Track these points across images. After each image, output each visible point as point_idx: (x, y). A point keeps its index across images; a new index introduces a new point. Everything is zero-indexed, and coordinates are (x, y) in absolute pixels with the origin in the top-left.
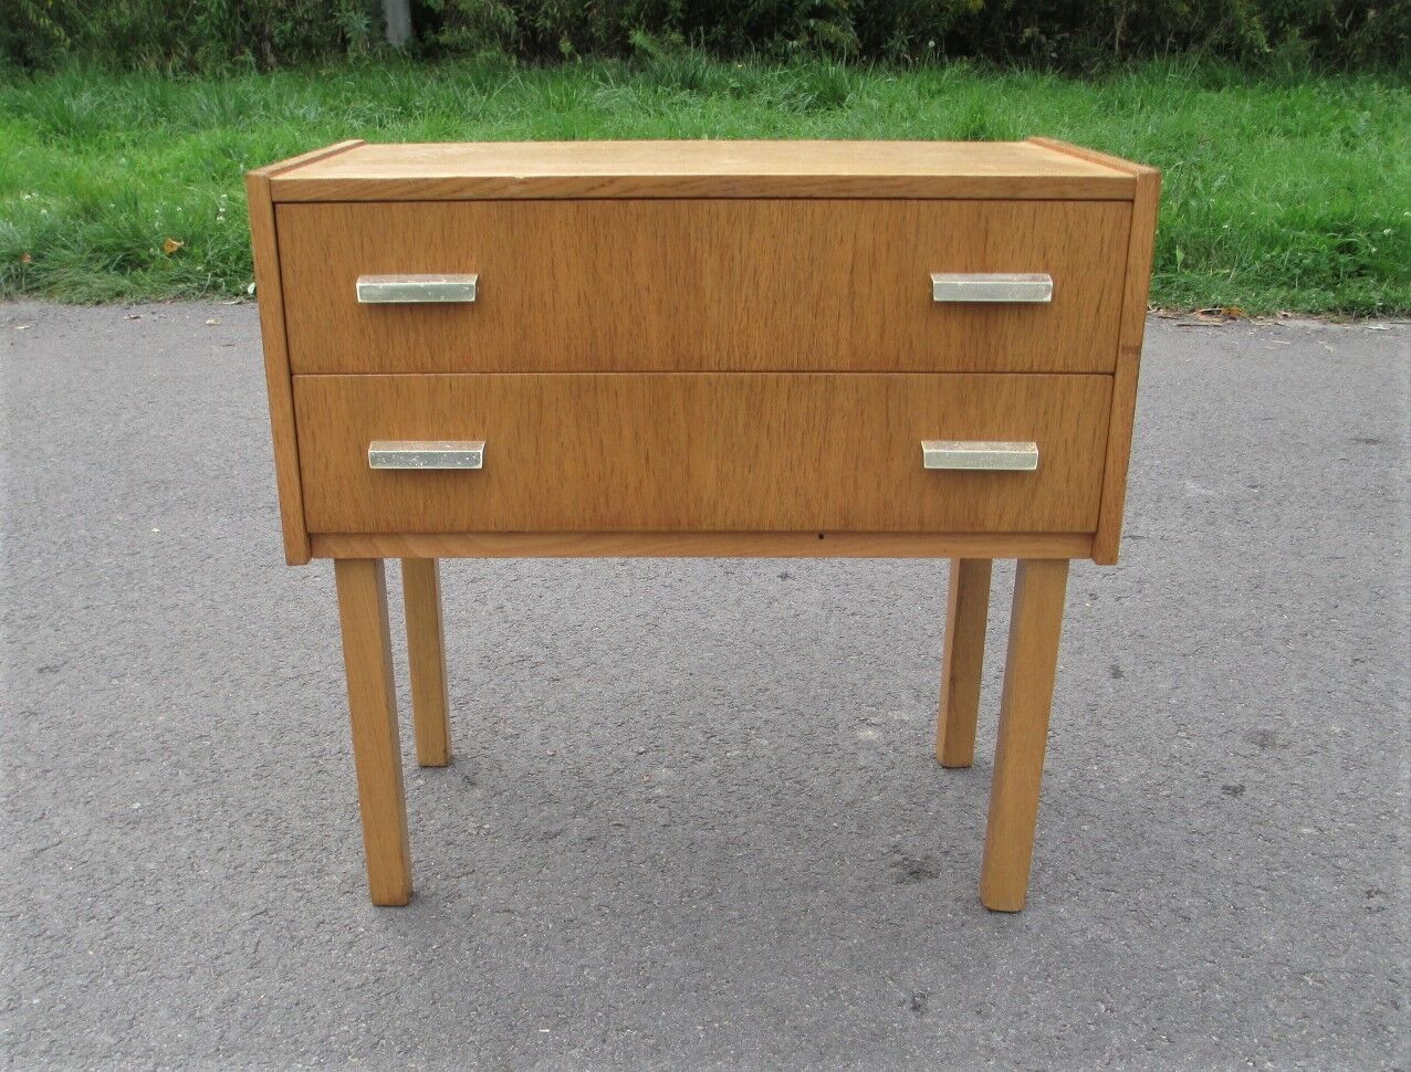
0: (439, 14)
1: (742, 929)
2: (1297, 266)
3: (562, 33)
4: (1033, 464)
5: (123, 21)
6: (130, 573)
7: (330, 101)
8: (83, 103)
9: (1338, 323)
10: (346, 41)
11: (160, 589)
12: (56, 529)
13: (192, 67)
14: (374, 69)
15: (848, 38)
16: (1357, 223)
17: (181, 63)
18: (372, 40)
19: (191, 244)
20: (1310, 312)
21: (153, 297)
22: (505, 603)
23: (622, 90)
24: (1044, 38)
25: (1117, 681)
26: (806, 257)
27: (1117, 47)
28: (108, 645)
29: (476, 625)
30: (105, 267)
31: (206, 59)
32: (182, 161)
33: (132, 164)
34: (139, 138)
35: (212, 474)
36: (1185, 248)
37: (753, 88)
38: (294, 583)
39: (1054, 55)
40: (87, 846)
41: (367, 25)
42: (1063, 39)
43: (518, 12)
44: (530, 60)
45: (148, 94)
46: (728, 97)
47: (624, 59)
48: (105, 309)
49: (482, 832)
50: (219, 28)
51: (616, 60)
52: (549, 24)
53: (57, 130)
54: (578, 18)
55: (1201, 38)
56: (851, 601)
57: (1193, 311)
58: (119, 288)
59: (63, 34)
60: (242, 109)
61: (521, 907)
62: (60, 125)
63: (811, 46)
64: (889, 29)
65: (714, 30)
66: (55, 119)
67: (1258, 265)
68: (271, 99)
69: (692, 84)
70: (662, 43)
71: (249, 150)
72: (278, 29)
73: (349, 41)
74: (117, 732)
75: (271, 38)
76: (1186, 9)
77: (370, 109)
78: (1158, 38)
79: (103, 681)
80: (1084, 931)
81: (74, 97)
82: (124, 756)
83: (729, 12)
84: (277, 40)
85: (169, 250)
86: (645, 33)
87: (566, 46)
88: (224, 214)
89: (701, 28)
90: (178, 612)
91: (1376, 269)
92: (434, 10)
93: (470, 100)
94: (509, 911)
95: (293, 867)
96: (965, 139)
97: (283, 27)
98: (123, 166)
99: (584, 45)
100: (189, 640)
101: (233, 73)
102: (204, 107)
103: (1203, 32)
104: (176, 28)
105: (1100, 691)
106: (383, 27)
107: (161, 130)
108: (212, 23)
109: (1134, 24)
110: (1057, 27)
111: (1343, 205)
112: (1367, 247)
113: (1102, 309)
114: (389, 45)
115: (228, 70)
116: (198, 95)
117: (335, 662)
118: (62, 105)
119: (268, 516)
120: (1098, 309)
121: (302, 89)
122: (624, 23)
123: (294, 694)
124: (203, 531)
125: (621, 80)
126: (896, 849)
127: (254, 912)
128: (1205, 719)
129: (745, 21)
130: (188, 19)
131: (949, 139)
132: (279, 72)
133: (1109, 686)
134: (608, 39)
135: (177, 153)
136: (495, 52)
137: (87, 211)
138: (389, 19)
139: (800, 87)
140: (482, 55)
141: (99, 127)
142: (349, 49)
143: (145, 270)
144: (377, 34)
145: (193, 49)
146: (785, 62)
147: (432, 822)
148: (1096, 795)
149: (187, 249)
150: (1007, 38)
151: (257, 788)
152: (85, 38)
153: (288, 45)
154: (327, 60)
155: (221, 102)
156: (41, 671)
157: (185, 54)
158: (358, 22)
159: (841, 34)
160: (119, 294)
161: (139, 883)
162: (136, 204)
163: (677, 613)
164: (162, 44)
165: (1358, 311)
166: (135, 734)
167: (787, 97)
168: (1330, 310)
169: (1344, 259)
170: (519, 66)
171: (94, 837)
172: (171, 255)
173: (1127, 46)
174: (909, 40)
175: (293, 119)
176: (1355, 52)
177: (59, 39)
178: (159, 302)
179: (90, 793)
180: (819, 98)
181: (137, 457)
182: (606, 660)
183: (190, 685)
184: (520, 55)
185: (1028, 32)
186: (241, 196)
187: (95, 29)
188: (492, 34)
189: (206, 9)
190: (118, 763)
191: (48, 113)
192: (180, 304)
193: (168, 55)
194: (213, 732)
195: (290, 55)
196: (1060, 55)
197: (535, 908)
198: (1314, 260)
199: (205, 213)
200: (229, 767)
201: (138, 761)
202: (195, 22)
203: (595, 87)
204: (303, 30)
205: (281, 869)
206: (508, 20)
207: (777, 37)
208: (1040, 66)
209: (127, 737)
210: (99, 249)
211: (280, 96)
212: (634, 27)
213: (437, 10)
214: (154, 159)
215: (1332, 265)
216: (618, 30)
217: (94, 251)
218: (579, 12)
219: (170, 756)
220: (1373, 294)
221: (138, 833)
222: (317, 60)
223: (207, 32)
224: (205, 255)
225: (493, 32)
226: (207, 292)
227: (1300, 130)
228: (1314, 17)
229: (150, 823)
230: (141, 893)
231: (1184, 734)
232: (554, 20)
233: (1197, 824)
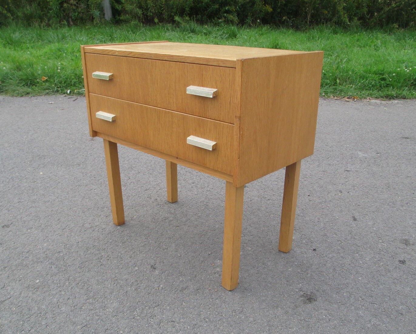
0: (120, 11)
1: (256, 326)
2: (370, 84)
3: (155, 17)
5: (28, 12)
6: (33, 189)
7: (89, 35)
8: (17, 35)
9: (384, 101)
10: (93, 18)
11: (43, 195)
12: (8, 173)
13: (49, 25)
14: (101, 26)
15: (236, 19)
16: (385, 72)
17: (45, 24)
18: (101, 18)
19: (50, 78)
20: (376, 98)
21: (38, 94)
22: (158, 198)
23: (173, 33)
24: (288, 20)
25: (355, 222)
27: (308, 22)
28: (26, 216)
29: (149, 206)
30: (23, 85)
31: (53, 23)
32: (46, 53)
33: (31, 53)
34: (33, 46)
35: (59, 153)
36: (339, 79)
37: (210, 33)
38: (88, 192)
39: (291, 24)
40: (21, 299)
41: (99, 14)
42: (293, 20)
43: (142, 11)
44: (146, 24)
45: (36, 33)
46: (203, 35)
47: (173, 24)
48: (24, 98)
49: (160, 288)
50: (56, 14)
51: (170, 25)
52: (151, 14)
53: (9, 44)
54: (160, 13)
55: (331, 20)
56: (267, 195)
57: (344, 97)
58: (28, 92)
59: (10, 16)
60: (64, 37)
61: (177, 319)
62: (10, 42)
63: (225, 21)
64: (246, 16)
65: (198, 16)
66: (8, 40)
67: (360, 84)
68: (72, 34)
69: (193, 31)
70: (184, 20)
71: (66, 49)
72: (73, 15)
73: (94, 18)
74: (30, 251)
75: (71, 17)
76: (327, 12)
77: (101, 38)
78: (319, 20)
79: (25, 230)
80: (370, 321)
81: (14, 34)
82: (33, 260)
83: (202, 11)
84: (73, 18)
85: (43, 80)
86: (179, 17)
87: (156, 20)
88: (60, 69)
89: (194, 16)
90: (49, 203)
91: (391, 85)
92: (118, 10)
93: (130, 35)
94: (173, 321)
95: (95, 306)
96: (273, 48)
97: (75, 14)
98: (29, 54)
99: (161, 20)
100: (54, 214)
101: (61, 27)
102: (52, 37)
103: (331, 18)
104: (43, 14)
105: (351, 226)
106: (104, 15)
107: (40, 43)
108: (54, 13)
109: (313, 16)
110: (292, 17)
111: (381, 67)
112: (389, 79)
114: (106, 20)
115: (59, 26)
116: (51, 34)
117: (103, 221)
118: (10, 36)
119: (78, 168)
121: (81, 32)
122: (173, 14)
123: (90, 234)
124: (57, 173)
125: (173, 30)
126: (301, 290)
127: (82, 326)
128: (386, 235)
129: (207, 14)
130: (47, 12)
131: (268, 48)
132: (74, 27)
133: (354, 224)
134: (168, 19)
135: (45, 50)
136: (136, 22)
137: (18, 68)
138: (106, 12)
139: (224, 33)
140: (132, 23)
141: (21, 42)
142: (94, 21)
143: (36, 86)
144: (102, 16)
145: (49, 20)
146: (218, 25)
147: (142, 285)
148: (360, 266)
149: (49, 80)
150: (278, 19)
151: (80, 272)
152: (17, 17)
153: (76, 19)
154: (88, 24)
155: (57, 35)
156: (3, 227)
157: (46, 22)
158: (97, 13)
159: (233, 18)
160: (28, 93)
161: (39, 315)
162: (33, 66)
163: (213, 200)
164: (40, 19)
165: (390, 97)
166: (36, 251)
167: (220, 35)
168: (381, 97)
169: (383, 82)
170: (143, 26)
171: (23, 295)
172: (44, 82)
173: (311, 22)
174: (252, 20)
175: (79, 41)
176: (371, 24)
177: (9, 17)
178: (40, 96)
179: (21, 276)
180: (229, 35)
181: (35, 147)
182: (193, 219)
183: (55, 231)
184: (143, 23)
185: (284, 18)
186: (64, 63)
187: (20, 14)
188: (135, 17)
189: (52, 9)
190: (30, 264)
191: (6, 38)
192: (47, 96)
193: (41, 22)
194: (63, 250)
195: (77, 22)
196: (293, 24)
197: (182, 320)
198: (375, 83)
199: (54, 69)
200: (70, 264)
201: (38, 262)
202: (49, 13)
203: (166, 32)
204: (81, 15)
205: (91, 307)
206: (140, 13)
207: (216, 19)
208: (288, 27)
209: (34, 253)
210: (21, 80)
211: (75, 34)
212: (175, 15)
213: (119, 10)
214: (38, 52)
215: (380, 84)
216: (171, 16)
217: (20, 80)
218: (160, 11)
219: (49, 260)
220: (393, 92)
221: (39, 293)
222: (85, 24)
223: (53, 15)
224: (54, 81)
225: (135, 16)
226: (55, 93)
227: (363, 45)
228: (360, 15)
229: (43, 288)
230: (40, 319)
231: (381, 241)
232: (153, 13)
233: (395, 275)
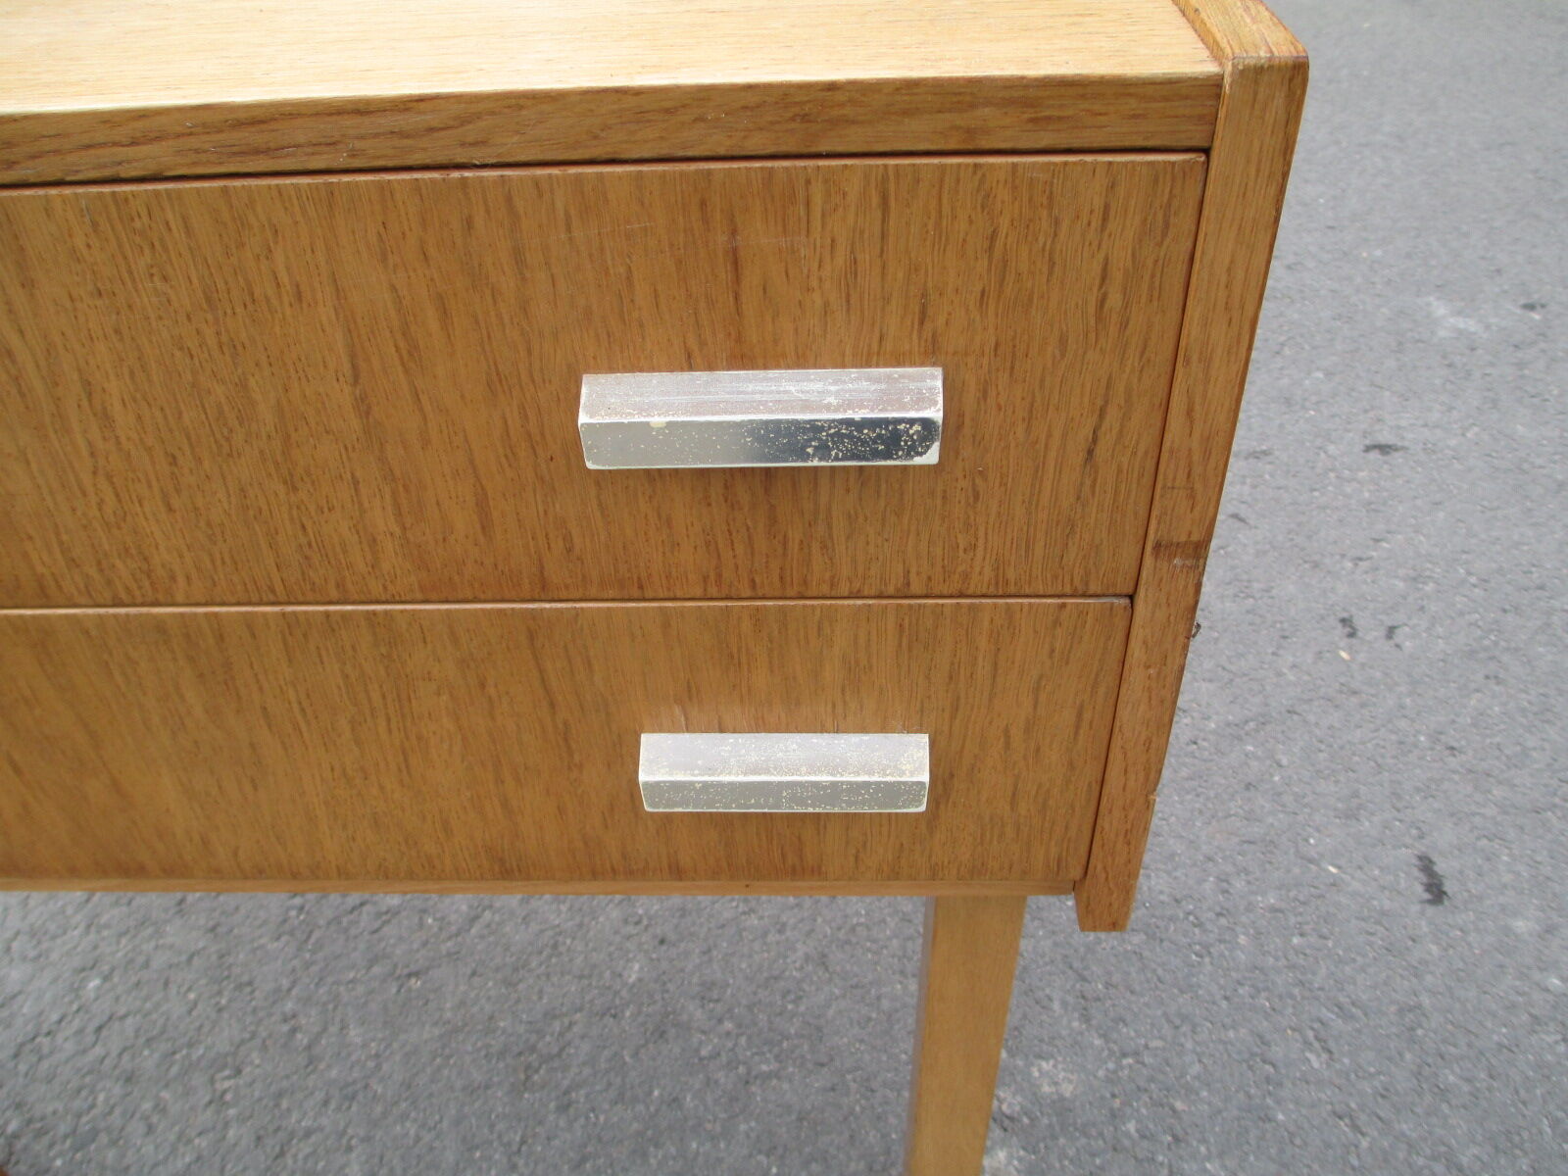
4: (918, 802)
26: (212, 341)
113: (1101, 452)
120: (1090, 452)
